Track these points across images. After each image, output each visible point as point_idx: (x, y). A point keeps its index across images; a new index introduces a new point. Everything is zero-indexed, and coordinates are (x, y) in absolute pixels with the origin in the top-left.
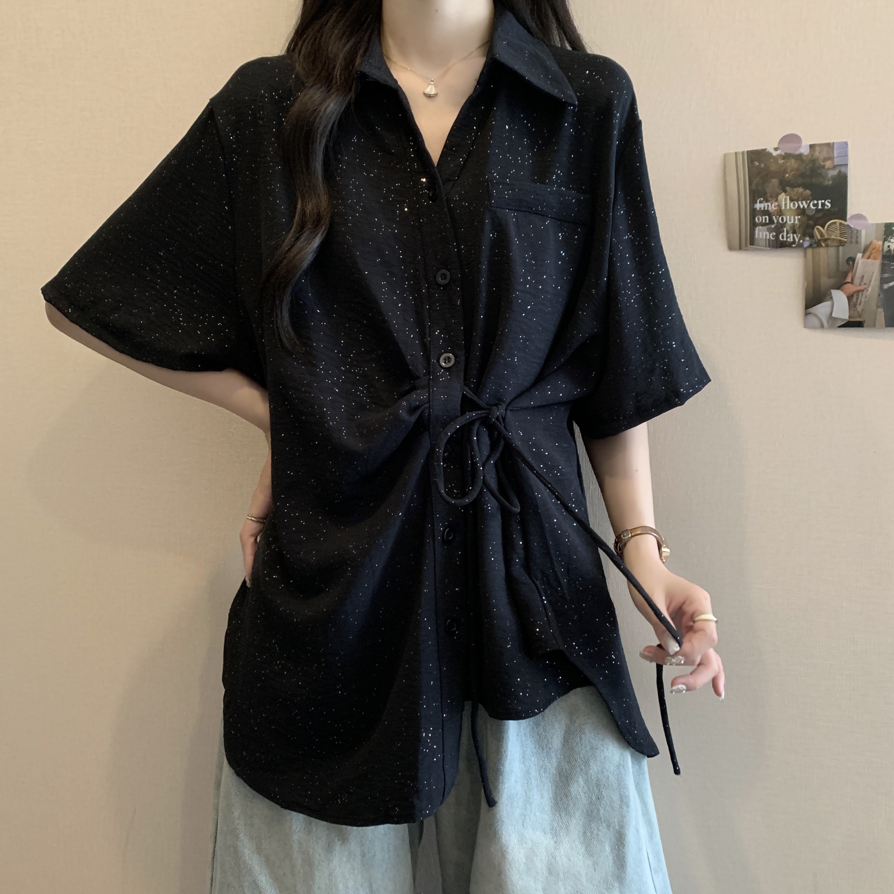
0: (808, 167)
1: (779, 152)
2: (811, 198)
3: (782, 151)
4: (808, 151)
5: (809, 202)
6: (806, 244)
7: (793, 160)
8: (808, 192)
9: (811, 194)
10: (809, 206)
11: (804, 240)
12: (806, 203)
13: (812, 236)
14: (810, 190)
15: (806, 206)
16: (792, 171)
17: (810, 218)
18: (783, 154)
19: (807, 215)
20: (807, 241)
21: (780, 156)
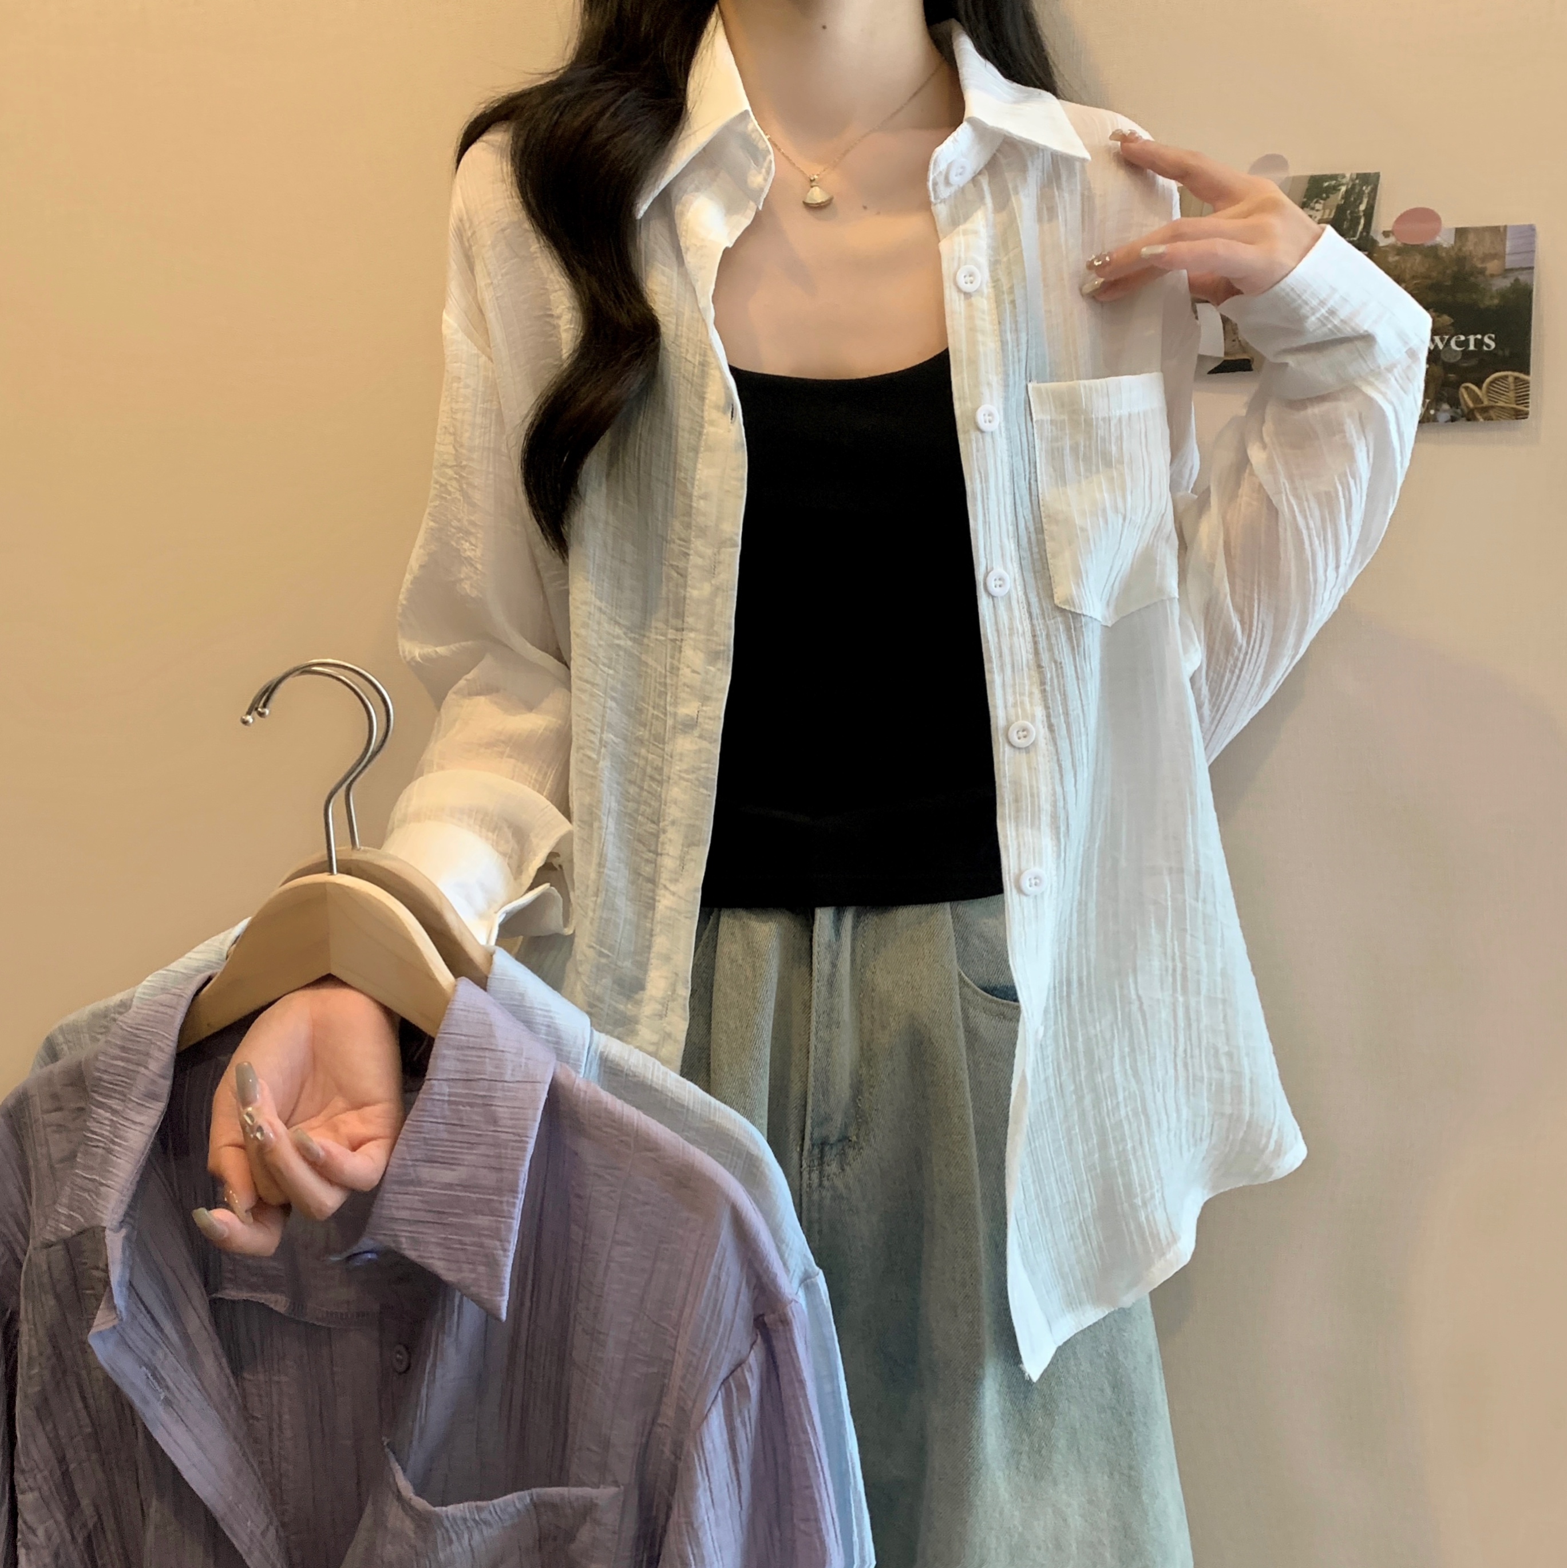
0: (1449, 272)
1: (1392, 240)
2: (1453, 332)
3: (1398, 240)
4: (1452, 242)
5: (1447, 337)
6: (1443, 417)
7: (1418, 258)
8: (1446, 319)
9: (1452, 324)
10: (1447, 344)
11: (1437, 410)
12: (1442, 340)
13: (1454, 402)
14: (1450, 315)
15: (1441, 346)
16: (1414, 277)
17: (1449, 367)
18: (1399, 244)
19: (1444, 363)
20: (1445, 411)
21: (1392, 247)
